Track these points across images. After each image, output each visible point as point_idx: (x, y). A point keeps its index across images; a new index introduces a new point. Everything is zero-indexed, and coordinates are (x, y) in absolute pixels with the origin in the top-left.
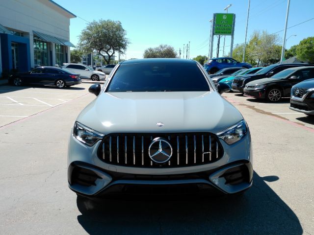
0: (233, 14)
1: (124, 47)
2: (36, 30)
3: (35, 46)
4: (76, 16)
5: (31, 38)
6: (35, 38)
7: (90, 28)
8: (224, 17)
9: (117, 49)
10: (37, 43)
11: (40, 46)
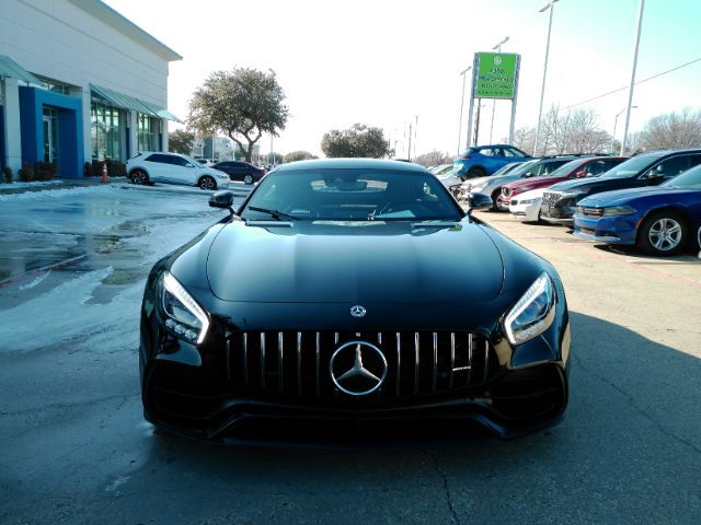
0: (514, 55)
1: (280, 122)
2: (96, 83)
3: (94, 119)
4: (181, 58)
5: (86, 100)
6: (94, 99)
7: (210, 84)
8: (498, 61)
9: (265, 128)
10: (99, 113)
11: (104, 119)
